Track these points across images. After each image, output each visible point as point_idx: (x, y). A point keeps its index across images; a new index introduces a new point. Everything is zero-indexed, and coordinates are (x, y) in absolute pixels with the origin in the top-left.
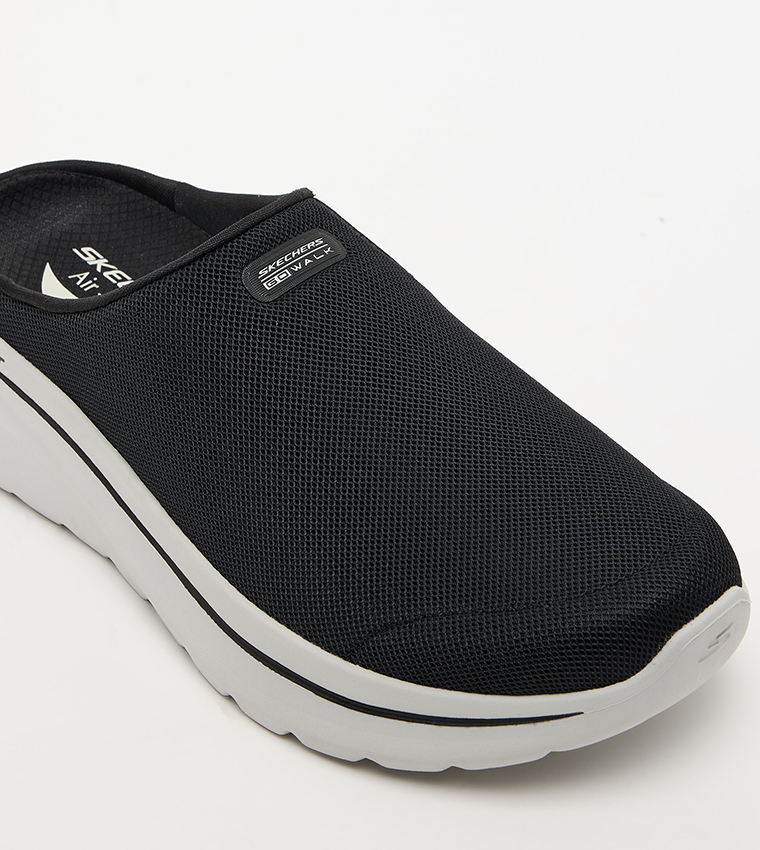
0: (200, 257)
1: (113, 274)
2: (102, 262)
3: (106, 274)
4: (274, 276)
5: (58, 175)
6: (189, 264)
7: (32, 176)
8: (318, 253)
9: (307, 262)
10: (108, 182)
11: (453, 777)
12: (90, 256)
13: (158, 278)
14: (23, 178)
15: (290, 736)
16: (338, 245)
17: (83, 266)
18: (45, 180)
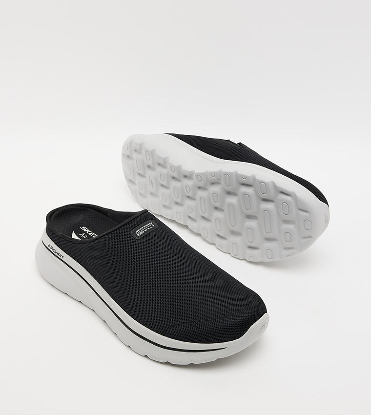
0: (120, 227)
1: (91, 234)
2: (88, 231)
3: (89, 234)
4: (140, 232)
5: (75, 207)
6: (117, 229)
7: (68, 208)
8: (151, 226)
9: (148, 229)
10: (89, 209)
11: (191, 366)
12: (84, 229)
13: (108, 233)
14: (66, 208)
15: (146, 356)
16: (156, 224)
17: (83, 232)
18: (72, 209)
